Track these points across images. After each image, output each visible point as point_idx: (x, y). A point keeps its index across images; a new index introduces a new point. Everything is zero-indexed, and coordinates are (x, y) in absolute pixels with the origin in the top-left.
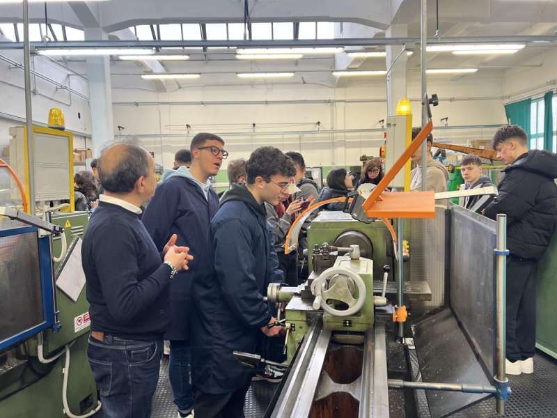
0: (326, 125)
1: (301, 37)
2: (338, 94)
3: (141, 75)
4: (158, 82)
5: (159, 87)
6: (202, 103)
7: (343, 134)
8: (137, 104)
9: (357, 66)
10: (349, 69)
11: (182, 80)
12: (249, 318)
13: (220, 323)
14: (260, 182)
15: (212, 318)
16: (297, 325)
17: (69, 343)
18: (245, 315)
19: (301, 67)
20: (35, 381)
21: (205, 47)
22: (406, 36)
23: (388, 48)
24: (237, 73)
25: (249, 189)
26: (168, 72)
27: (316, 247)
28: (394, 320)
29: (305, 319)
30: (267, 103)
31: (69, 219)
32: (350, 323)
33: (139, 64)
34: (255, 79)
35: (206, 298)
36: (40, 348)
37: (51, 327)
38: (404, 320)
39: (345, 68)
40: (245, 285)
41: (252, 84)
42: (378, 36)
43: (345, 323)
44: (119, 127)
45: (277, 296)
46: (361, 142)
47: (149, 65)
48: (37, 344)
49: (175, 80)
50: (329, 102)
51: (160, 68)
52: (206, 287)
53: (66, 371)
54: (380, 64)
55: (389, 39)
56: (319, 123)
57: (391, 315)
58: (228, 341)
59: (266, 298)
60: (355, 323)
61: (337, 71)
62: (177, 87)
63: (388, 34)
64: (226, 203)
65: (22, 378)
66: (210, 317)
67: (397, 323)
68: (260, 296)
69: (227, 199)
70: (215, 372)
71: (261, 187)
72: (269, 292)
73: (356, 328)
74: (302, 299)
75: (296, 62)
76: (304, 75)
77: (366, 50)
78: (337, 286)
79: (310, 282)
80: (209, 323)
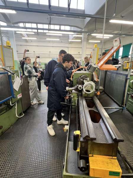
4: (26, 39)
5: (26, 41)
6: (37, 46)
8: (21, 45)
10: (72, 39)
11: (32, 39)
17: (16, 101)
20: (9, 110)
22: (87, 31)
23: (83, 34)
24: (46, 38)
26: (28, 37)
27: (78, 79)
28: (97, 95)
29: (77, 95)
30: (53, 47)
33: (21, 34)
34: (50, 40)
35: (52, 90)
37: (13, 97)
38: (99, 95)
41: (49, 42)
42: (80, 31)
44: (17, 51)
45: (68, 90)
47: (24, 35)
48: (10, 101)
49: (30, 39)
51: (26, 36)
53: (16, 107)
57: (97, 93)
60: (90, 95)
61: (70, 39)
62: (31, 41)
63: (83, 30)
65: (6, 109)
72: (66, 89)
75: (60, 37)
76: (62, 40)
77: (77, 34)
78: (88, 87)
79: (78, 86)
80: (53, 96)
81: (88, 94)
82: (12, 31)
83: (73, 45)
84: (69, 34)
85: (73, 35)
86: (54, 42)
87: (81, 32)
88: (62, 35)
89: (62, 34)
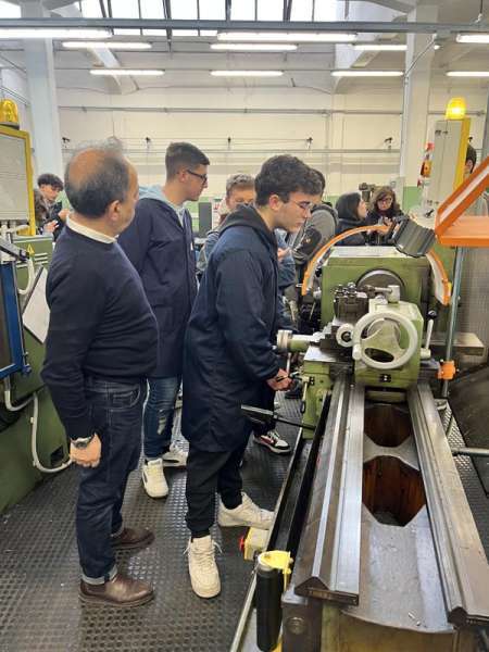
0: (319, 143)
1: (293, 18)
2: (337, 102)
3: (89, 69)
4: (109, 79)
5: (111, 86)
6: (166, 110)
7: (339, 155)
8: (84, 109)
9: (364, 64)
10: (353, 68)
11: (139, 77)
12: (256, 369)
13: (221, 373)
14: (275, 202)
15: (211, 368)
16: (318, 378)
17: (37, 391)
18: (252, 366)
19: (291, 65)
21: (169, 30)
22: (434, 20)
23: (411, 37)
24: (211, 70)
25: (259, 212)
26: (122, 66)
27: (341, 288)
28: (440, 377)
29: (327, 372)
30: (246, 111)
31: (31, 243)
32: (389, 377)
33: (87, 54)
34: (232, 78)
35: (204, 344)
36: (8, 394)
37: (20, 370)
38: (451, 378)
39: (348, 67)
40: (254, 331)
41: (228, 85)
42: (396, 21)
43: (383, 378)
44: (64, 139)
45: (289, 345)
46: (361, 166)
47: (99, 55)
48: (4, 390)
49: (131, 77)
50: (324, 112)
51: (111, 61)
52: (205, 331)
53: (34, 420)
54: (396, 60)
55: (413, 23)
56: (310, 139)
57: (437, 371)
58: (231, 394)
59: (274, 347)
60: (395, 378)
61: (338, 70)
62: (135, 88)
63: (412, 18)
64: (229, 230)
66: (208, 366)
67: (442, 381)
68: (269, 344)
69: (230, 224)
70: (213, 428)
71: (276, 209)
72: (279, 340)
73: (396, 384)
74: (321, 349)
75: (285, 55)
76: (295, 75)
77: (380, 41)
78: (381, 334)
79: (335, 329)
80: (208, 372)
81: (383, 374)
82: (42, 42)
83: (355, 101)
84: (334, 43)
85: (354, 44)
86: (254, 86)
87: (398, 29)
88: (294, 48)
89: (297, 44)
